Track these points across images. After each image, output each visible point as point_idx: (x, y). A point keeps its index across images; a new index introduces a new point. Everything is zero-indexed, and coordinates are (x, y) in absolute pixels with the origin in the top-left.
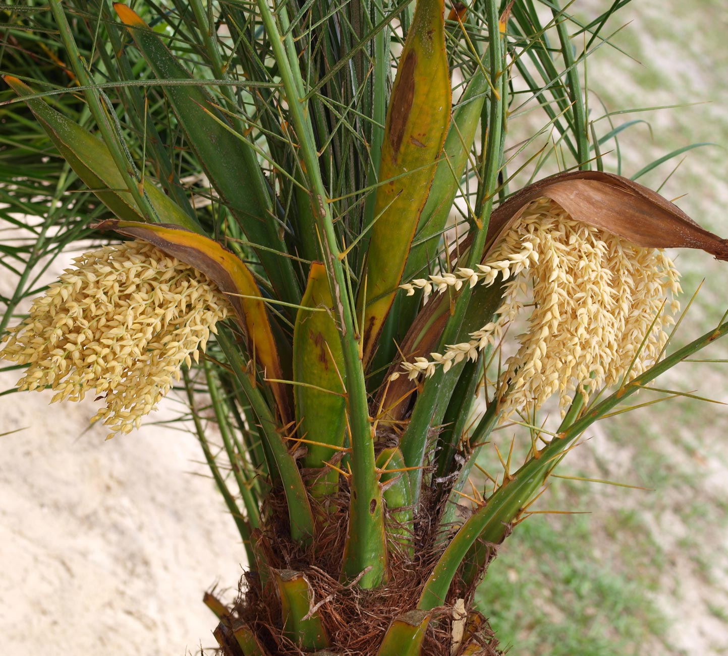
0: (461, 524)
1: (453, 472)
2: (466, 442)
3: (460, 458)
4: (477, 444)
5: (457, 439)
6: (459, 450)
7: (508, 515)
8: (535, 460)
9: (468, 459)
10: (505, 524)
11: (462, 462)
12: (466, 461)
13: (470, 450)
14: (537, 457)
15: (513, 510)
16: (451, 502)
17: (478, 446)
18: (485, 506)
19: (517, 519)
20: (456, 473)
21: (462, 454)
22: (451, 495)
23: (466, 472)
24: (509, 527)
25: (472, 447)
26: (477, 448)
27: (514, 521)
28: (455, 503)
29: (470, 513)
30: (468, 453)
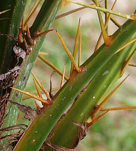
0: (25, 127)
1: (13, 68)
2: (26, 32)
3: (20, 50)
4: (38, 33)
5: (16, 29)
6: (19, 42)
7: (82, 114)
8: (105, 47)
9: (30, 51)
10: (78, 125)
11: (23, 55)
12: (27, 54)
13: (31, 41)
14: (108, 43)
15: (87, 108)
16: (11, 102)
17: (39, 35)
18: (51, 104)
19: (92, 118)
20: (16, 68)
21: (22, 46)
22: (12, 95)
23: (28, 66)
24: (83, 127)
25: (34, 37)
26: (40, 38)
27: (89, 121)
28: (16, 103)
29: (34, 113)
30: (30, 44)
